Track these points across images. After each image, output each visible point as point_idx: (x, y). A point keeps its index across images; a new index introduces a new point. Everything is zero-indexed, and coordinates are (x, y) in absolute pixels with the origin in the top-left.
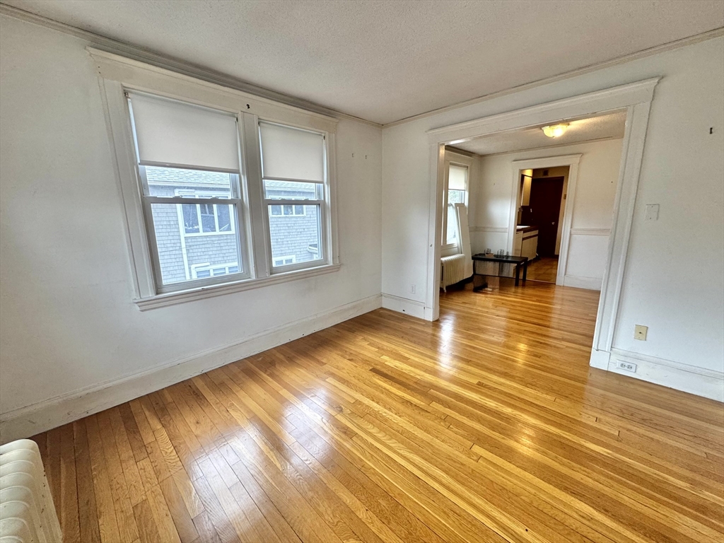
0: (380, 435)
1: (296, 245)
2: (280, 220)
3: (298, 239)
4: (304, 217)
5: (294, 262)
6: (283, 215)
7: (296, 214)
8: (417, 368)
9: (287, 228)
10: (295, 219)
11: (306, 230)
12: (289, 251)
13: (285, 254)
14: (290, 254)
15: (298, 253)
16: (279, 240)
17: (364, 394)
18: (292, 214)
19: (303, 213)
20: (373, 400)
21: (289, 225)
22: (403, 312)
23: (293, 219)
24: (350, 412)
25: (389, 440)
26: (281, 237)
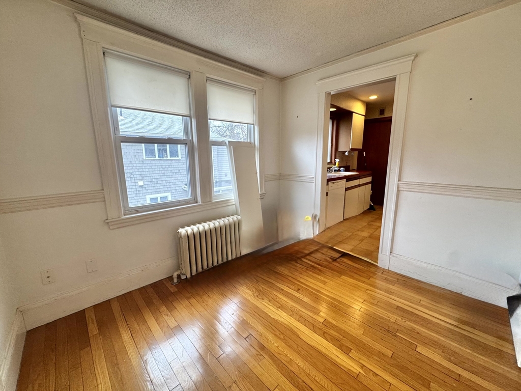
1: (171, 184)
2: (154, 162)
3: (173, 179)
4: (179, 160)
5: (170, 199)
6: (157, 158)
7: (170, 157)
9: (161, 169)
10: (169, 162)
11: (181, 171)
12: (164, 189)
13: (160, 192)
14: (165, 192)
15: (173, 191)
16: (154, 180)
18: (167, 157)
19: (178, 157)
21: (163, 167)
23: (167, 162)
26: (156, 177)
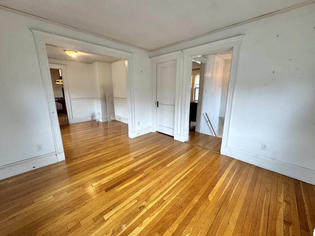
0: (162, 190)
8: (115, 172)
17: (130, 195)
20: (137, 191)
22: (34, 168)
24: (145, 202)
25: (165, 187)
